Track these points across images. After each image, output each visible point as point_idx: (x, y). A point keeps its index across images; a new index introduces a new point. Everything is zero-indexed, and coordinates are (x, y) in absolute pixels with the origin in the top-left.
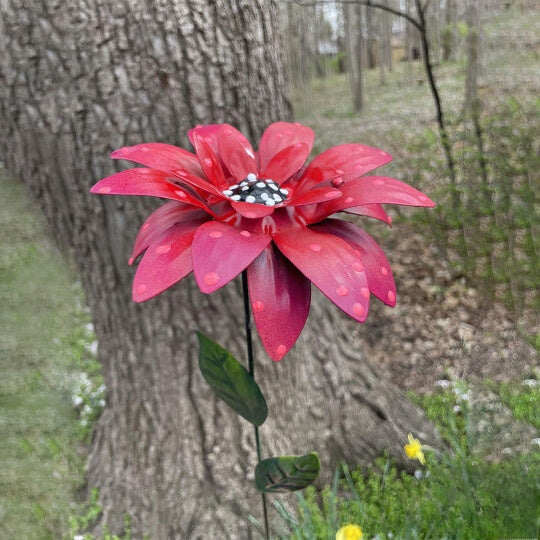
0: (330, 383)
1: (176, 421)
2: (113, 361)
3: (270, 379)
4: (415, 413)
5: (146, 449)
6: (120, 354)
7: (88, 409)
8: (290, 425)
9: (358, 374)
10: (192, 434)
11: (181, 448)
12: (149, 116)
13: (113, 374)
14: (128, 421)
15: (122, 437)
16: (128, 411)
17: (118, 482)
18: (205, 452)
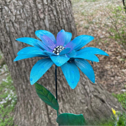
0: (87, 92)
1: (39, 105)
2: (18, 88)
3: (67, 92)
4: (115, 100)
5: (31, 114)
6: (20, 86)
7: (13, 101)
8: (75, 105)
9: (96, 89)
10: (44, 109)
11: (41, 113)
12: (23, 9)
13: (19, 92)
14: (24, 106)
15: (23, 110)
16: (24, 103)
17: (23, 123)
18: (48, 114)
